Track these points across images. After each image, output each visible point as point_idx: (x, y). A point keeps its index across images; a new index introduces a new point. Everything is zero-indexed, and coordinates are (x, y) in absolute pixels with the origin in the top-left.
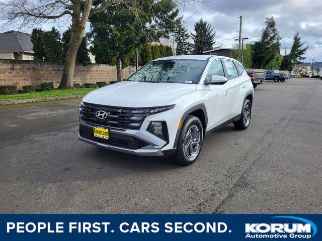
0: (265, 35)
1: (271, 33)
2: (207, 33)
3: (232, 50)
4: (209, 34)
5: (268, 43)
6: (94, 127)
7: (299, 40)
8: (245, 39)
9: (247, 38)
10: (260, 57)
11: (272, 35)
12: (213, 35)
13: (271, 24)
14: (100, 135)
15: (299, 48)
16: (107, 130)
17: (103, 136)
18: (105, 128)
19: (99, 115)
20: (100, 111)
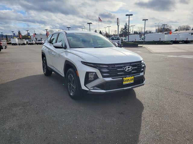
6: (124, 79)
14: (128, 82)
16: (133, 77)
17: (130, 82)
18: (132, 76)
19: (127, 69)
20: (127, 67)
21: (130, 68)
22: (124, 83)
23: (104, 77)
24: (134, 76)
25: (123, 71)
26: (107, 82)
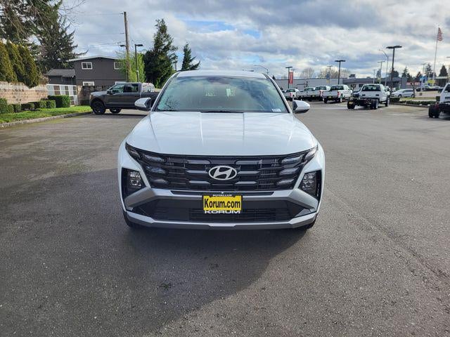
0: (158, 42)
1: (165, 41)
2: (60, 31)
3: (117, 60)
4: (63, 32)
5: (162, 54)
6: (205, 197)
7: (189, 52)
8: (139, 45)
9: (142, 45)
10: (154, 73)
11: (166, 43)
12: (71, 35)
13: (163, 29)
14: (221, 209)
15: (191, 64)
16: (238, 199)
17: (228, 209)
18: (234, 195)
19: (217, 173)
20: (219, 167)
21: (228, 173)
22: (207, 210)
23: (154, 185)
24: (242, 195)
25: (206, 177)
26: (159, 200)
